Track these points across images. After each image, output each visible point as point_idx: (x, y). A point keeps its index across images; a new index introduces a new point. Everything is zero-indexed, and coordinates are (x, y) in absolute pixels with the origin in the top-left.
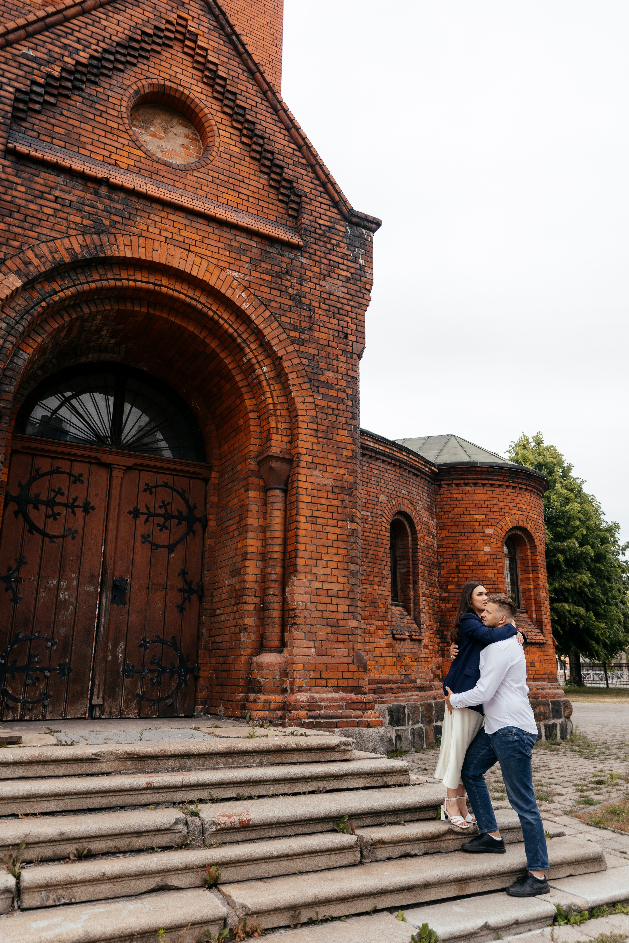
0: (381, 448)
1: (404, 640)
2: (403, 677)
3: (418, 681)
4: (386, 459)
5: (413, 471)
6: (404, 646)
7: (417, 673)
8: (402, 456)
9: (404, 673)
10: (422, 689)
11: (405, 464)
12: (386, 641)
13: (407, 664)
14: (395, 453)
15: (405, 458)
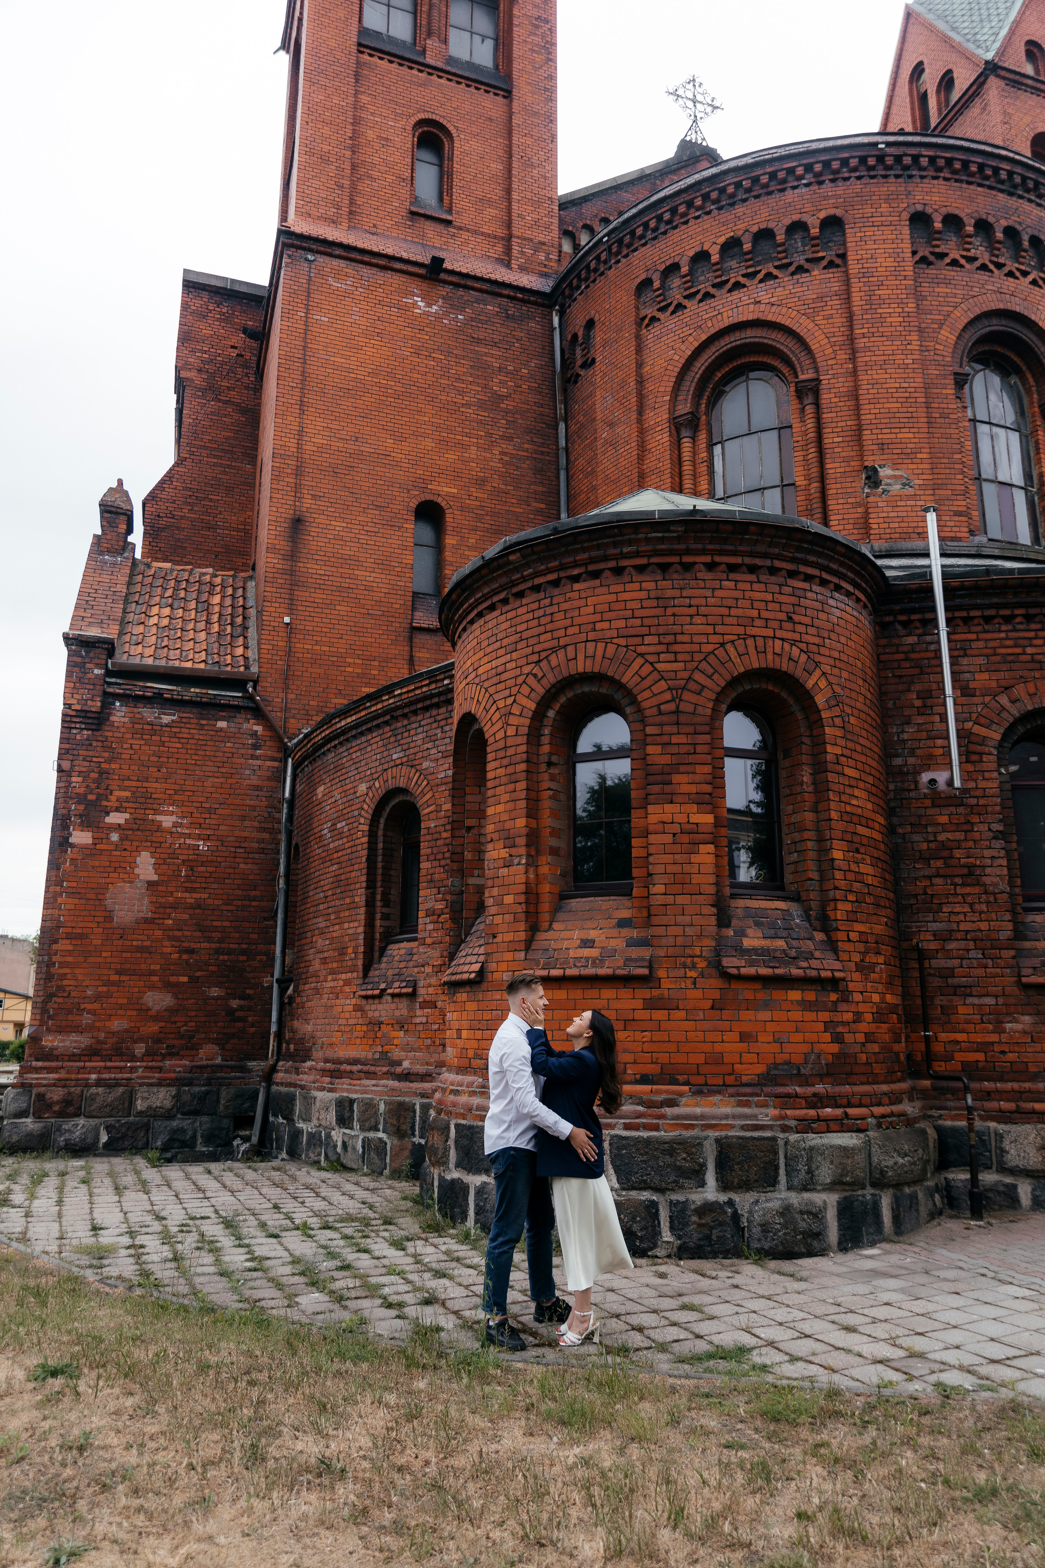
0: (354, 718)
1: (380, 996)
2: (377, 1056)
3: (406, 1064)
4: (369, 725)
5: (420, 705)
6: (380, 1007)
7: (403, 1050)
8: (385, 704)
9: (379, 1049)
10: (406, 1076)
11: (398, 708)
12: (354, 1001)
13: (384, 1035)
14: (373, 709)
15: (391, 701)
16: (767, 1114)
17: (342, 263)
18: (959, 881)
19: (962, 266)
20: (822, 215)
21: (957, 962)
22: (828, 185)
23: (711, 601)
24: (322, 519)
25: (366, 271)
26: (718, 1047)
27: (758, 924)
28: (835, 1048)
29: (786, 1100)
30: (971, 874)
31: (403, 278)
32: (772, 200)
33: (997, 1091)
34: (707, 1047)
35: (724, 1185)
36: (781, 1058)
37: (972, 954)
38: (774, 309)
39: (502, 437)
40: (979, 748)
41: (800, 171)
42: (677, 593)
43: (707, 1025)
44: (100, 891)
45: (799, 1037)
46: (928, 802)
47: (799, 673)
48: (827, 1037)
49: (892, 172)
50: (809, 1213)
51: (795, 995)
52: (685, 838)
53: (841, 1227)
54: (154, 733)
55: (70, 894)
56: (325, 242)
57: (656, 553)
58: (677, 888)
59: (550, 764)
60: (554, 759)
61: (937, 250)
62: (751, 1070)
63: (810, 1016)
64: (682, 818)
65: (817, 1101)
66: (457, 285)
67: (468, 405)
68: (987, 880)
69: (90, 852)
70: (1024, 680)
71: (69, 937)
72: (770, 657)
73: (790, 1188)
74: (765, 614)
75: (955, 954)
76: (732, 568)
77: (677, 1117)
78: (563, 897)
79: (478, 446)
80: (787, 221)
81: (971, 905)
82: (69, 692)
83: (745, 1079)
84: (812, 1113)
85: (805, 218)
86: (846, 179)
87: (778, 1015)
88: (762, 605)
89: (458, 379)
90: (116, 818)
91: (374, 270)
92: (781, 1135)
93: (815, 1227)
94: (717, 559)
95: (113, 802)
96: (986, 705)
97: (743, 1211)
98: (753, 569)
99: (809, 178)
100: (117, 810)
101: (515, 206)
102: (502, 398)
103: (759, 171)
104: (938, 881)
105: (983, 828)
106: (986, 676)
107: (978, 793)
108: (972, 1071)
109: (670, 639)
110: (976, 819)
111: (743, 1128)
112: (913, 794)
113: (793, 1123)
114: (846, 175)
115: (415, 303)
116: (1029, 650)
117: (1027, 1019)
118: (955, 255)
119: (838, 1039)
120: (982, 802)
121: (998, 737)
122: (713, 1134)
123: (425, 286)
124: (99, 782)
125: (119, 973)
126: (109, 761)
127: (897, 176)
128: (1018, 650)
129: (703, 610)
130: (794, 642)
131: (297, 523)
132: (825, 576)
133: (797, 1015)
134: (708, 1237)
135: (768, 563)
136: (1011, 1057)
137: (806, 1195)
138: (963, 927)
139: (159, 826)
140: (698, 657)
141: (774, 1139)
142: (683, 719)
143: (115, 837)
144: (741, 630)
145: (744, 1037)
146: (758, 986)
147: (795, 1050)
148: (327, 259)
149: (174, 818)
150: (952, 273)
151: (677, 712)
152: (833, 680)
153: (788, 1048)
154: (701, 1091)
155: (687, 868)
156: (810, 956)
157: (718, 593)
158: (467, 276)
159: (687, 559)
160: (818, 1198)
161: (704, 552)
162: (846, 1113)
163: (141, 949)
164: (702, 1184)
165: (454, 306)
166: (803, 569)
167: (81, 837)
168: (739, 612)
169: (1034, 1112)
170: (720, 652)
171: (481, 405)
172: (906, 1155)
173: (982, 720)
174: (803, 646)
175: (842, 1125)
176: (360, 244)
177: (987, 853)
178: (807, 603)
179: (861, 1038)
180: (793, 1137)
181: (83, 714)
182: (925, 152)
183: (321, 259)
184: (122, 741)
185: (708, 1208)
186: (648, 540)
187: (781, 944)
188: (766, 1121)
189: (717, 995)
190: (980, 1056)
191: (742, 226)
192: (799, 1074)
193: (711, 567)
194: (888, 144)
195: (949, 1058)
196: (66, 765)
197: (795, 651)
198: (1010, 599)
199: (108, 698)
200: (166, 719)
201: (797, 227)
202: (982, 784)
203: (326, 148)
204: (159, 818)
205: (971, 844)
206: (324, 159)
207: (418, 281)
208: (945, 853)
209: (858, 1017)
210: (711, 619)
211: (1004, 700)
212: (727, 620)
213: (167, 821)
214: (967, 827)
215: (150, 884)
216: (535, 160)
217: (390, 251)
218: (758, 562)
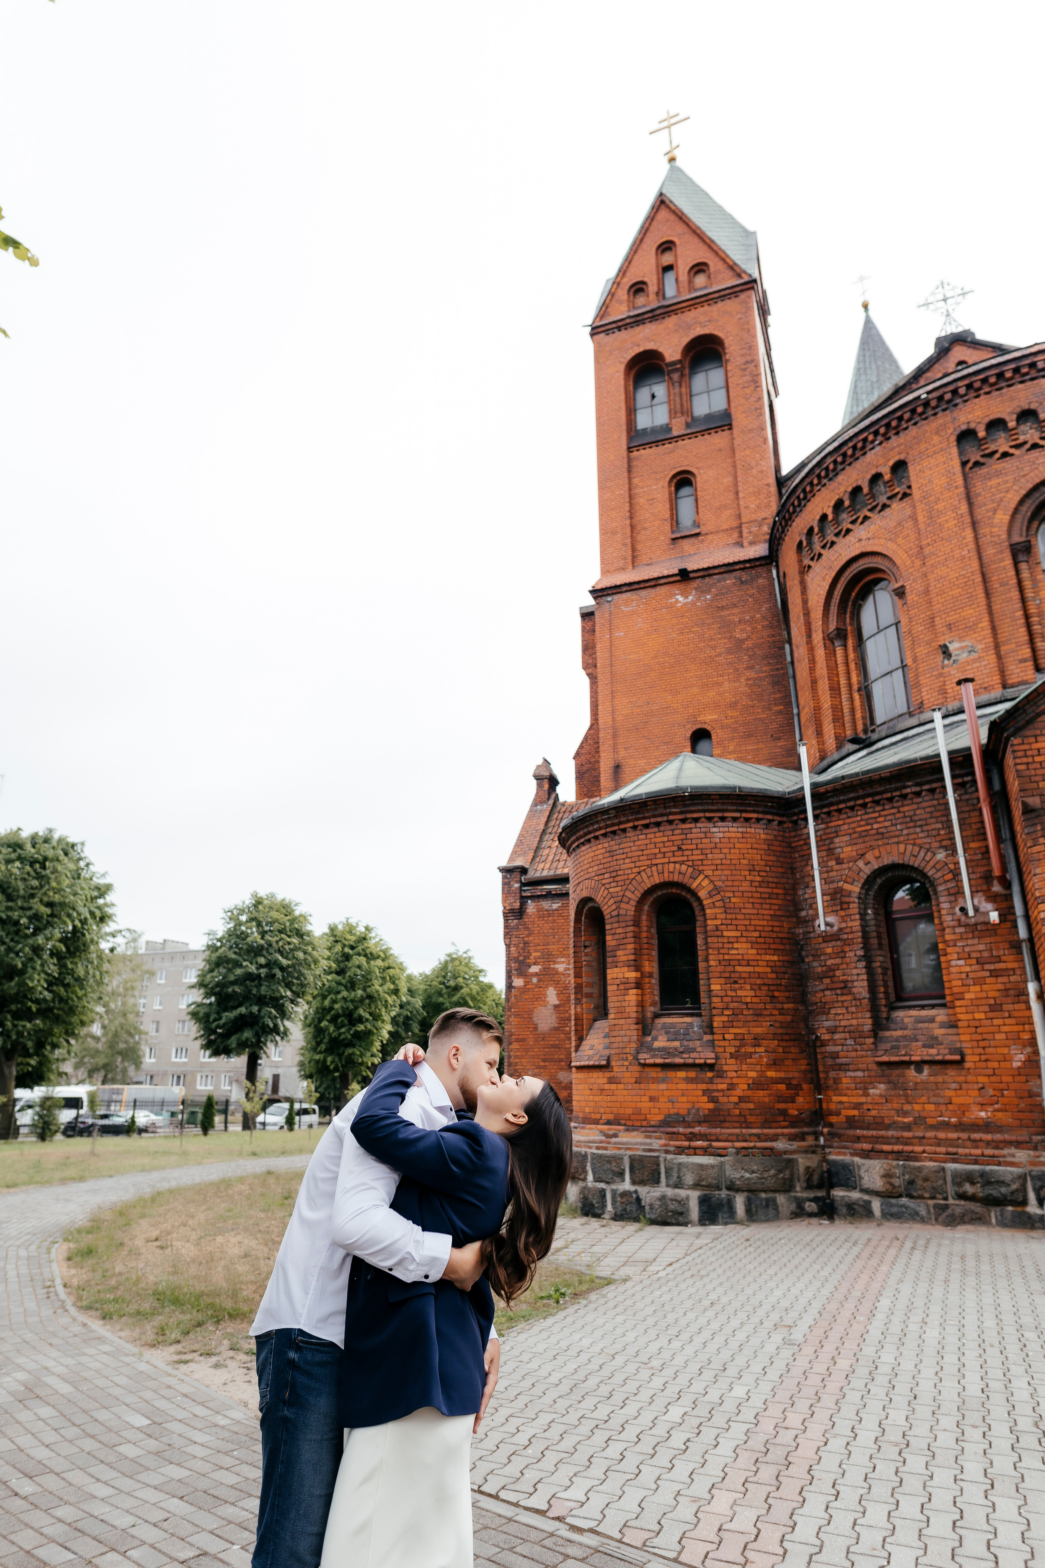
16: (657, 1143)
17: (629, 594)
18: (839, 992)
19: (1012, 455)
20: (891, 463)
21: (840, 1048)
22: (894, 438)
23: (633, 848)
24: (632, 762)
25: (643, 593)
26: (639, 1105)
27: (666, 1033)
28: (711, 1106)
29: (672, 1135)
30: (845, 987)
31: (667, 587)
32: (857, 465)
33: (864, 1137)
34: (633, 1105)
35: (634, 1182)
36: (673, 1111)
37: (849, 1042)
38: (871, 542)
39: (746, 669)
40: (847, 899)
41: (871, 438)
42: (617, 847)
43: (634, 1092)
44: (530, 1012)
45: (684, 1099)
46: (821, 940)
47: (686, 880)
48: (705, 1099)
49: (939, 409)
50: (676, 1200)
51: (682, 1074)
52: (622, 987)
53: (701, 1211)
54: (549, 915)
55: (517, 1016)
56: (616, 587)
57: (607, 826)
58: (619, 1016)
59: (585, 947)
60: (587, 943)
61: (987, 452)
62: (656, 1118)
63: (693, 1086)
64: (620, 975)
65: (692, 1137)
66: (703, 577)
67: (720, 655)
68: (855, 990)
69: (524, 990)
70: (872, 848)
71: (517, 1040)
72: (666, 875)
73: (668, 1186)
74: (663, 850)
75: (839, 1042)
76: (647, 826)
77: (615, 1143)
78: (595, 1020)
79: (729, 680)
80: (869, 476)
81: (847, 1008)
82: (504, 900)
83: (652, 1123)
84: (686, 1143)
85: (880, 470)
86: (907, 428)
87: (670, 1086)
88: (661, 845)
89: (712, 639)
90: (534, 969)
91: (649, 590)
92: (663, 1155)
93: (680, 1209)
94: (636, 823)
95: (532, 961)
96: (850, 869)
97: (642, 1195)
98: (658, 824)
99: (880, 438)
100: (535, 964)
101: (742, 503)
102: (742, 641)
103: (845, 448)
104: (828, 993)
105: (851, 954)
106: (849, 848)
107: (848, 930)
108: (851, 1122)
109: (614, 874)
110: (847, 949)
111: (644, 1150)
112: (812, 935)
113: (672, 1149)
114: (905, 426)
115: (677, 601)
116: (875, 826)
117: (882, 1086)
118: (1004, 448)
119: (713, 1100)
120: (850, 936)
121: (857, 890)
122: (629, 1153)
123: (682, 586)
124: (523, 949)
125: (544, 1061)
126: (528, 936)
127: (944, 410)
128: (869, 827)
129: (630, 855)
130: (682, 863)
131: (617, 768)
132: (708, 815)
133: (683, 1086)
134: (625, 1210)
135: (665, 818)
136: (874, 1113)
137: (677, 1191)
138: (843, 1023)
139: (557, 972)
140: (627, 882)
141: (658, 1157)
142: (621, 919)
143: (535, 980)
144: (649, 862)
145: (652, 1099)
146: (659, 1069)
147: (682, 1106)
148: (619, 596)
149: (564, 966)
150: (1007, 464)
151: (618, 915)
152: (713, 878)
153: (677, 1105)
154: (630, 1129)
155: (624, 1004)
156: (694, 1050)
157: (637, 843)
158: (709, 568)
159: (622, 826)
160: (682, 1193)
161: (628, 821)
162: (711, 1146)
163: (554, 1046)
164: (623, 1180)
165: (701, 591)
166: (689, 816)
167: (518, 982)
168: (648, 852)
169: (882, 1152)
170: (638, 878)
171: (729, 651)
172: (753, 1172)
173: (849, 880)
174: (690, 863)
175: (705, 1151)
176: (637, 579)
177: (855, 972)
178: (693, 836)
179: (736, 1099)
180: (669, 1157)
181: (512, 911)
182: (960, 384)
183: (616, 597)
184: (533, 923)
185: (625, 1194)
186: (604, 820)
187: (677, 1044)
188: (655, 1147)
189: (637, 1075)
190: (855, 1112)
191: (842, 489)
192: (684, 1121)
193: (635, 828)
194: (928, 393)
195: (838, 1114)
196: (508, 941)
197: (684, 867)
198: (861, 793)
199: (523, 900)
200: (555, 906)
201: (876, 478)
202: (850, 924)
203: (614, 525)
204: (556, 966)
205: (845, 966)
206: (614, 533)
207: (678, 585)
208: (831, 974)
209: (732, 1087)
210: (633, 859)
211: (861, 864)
212: (642, 858)
213: (561, 967)
214: (842, 954)
215: (556, 1006)
216: (753, 463)
217: (656, 575)
218: (659, 819)
